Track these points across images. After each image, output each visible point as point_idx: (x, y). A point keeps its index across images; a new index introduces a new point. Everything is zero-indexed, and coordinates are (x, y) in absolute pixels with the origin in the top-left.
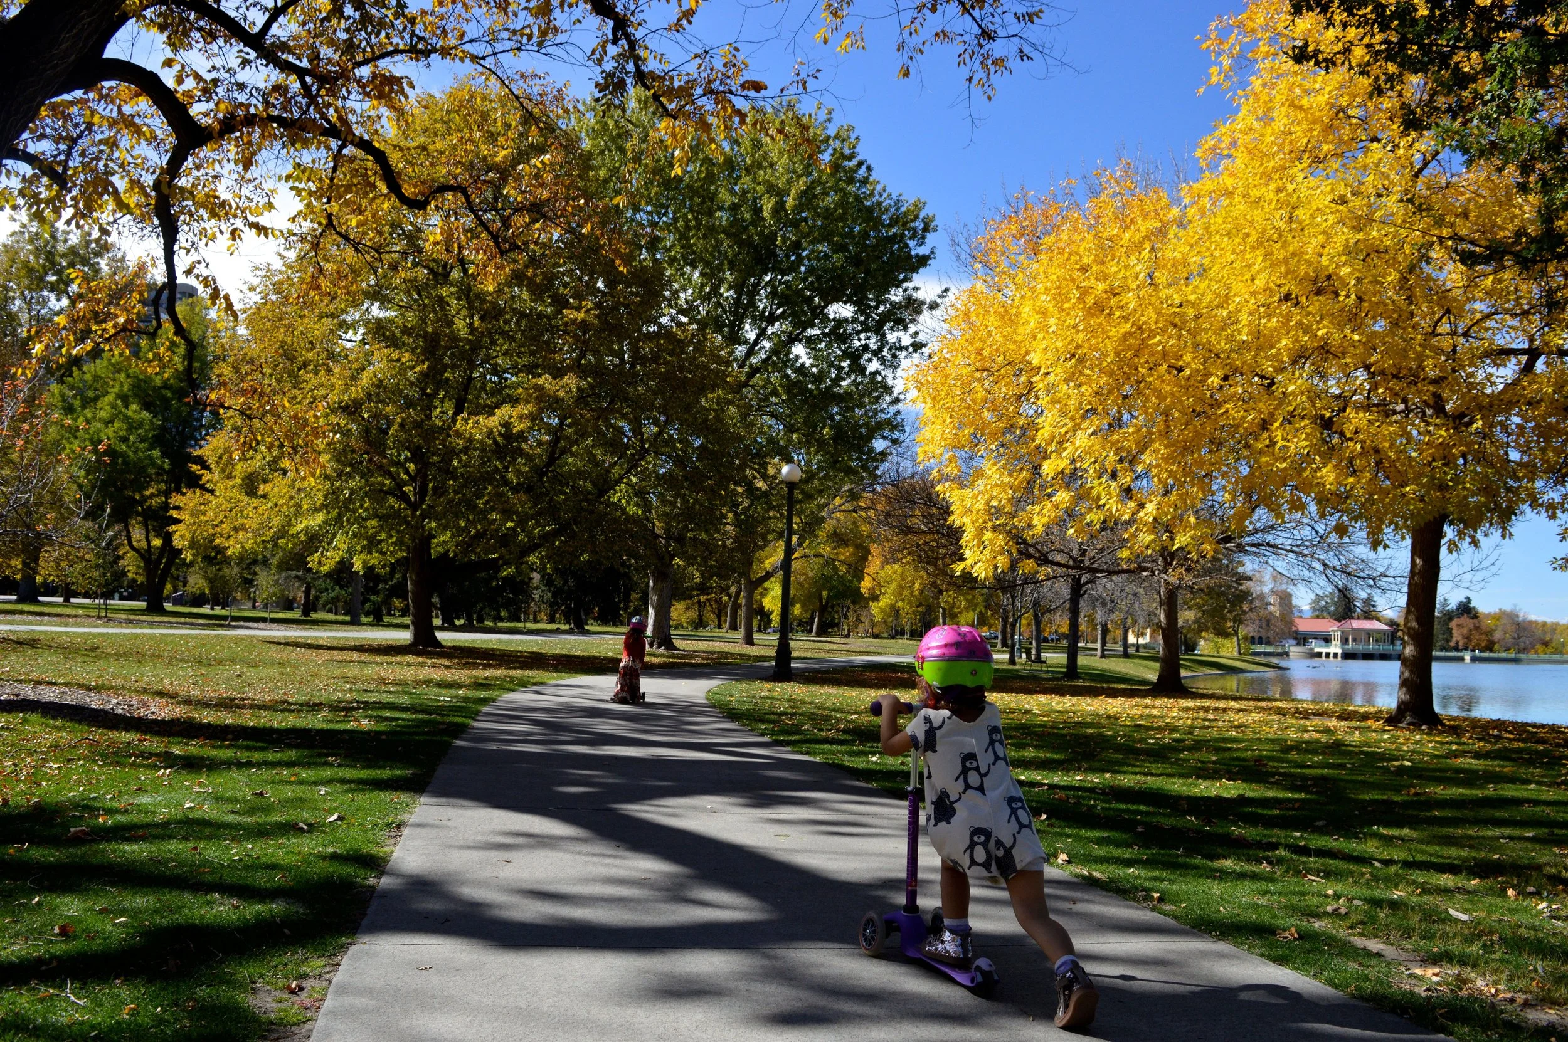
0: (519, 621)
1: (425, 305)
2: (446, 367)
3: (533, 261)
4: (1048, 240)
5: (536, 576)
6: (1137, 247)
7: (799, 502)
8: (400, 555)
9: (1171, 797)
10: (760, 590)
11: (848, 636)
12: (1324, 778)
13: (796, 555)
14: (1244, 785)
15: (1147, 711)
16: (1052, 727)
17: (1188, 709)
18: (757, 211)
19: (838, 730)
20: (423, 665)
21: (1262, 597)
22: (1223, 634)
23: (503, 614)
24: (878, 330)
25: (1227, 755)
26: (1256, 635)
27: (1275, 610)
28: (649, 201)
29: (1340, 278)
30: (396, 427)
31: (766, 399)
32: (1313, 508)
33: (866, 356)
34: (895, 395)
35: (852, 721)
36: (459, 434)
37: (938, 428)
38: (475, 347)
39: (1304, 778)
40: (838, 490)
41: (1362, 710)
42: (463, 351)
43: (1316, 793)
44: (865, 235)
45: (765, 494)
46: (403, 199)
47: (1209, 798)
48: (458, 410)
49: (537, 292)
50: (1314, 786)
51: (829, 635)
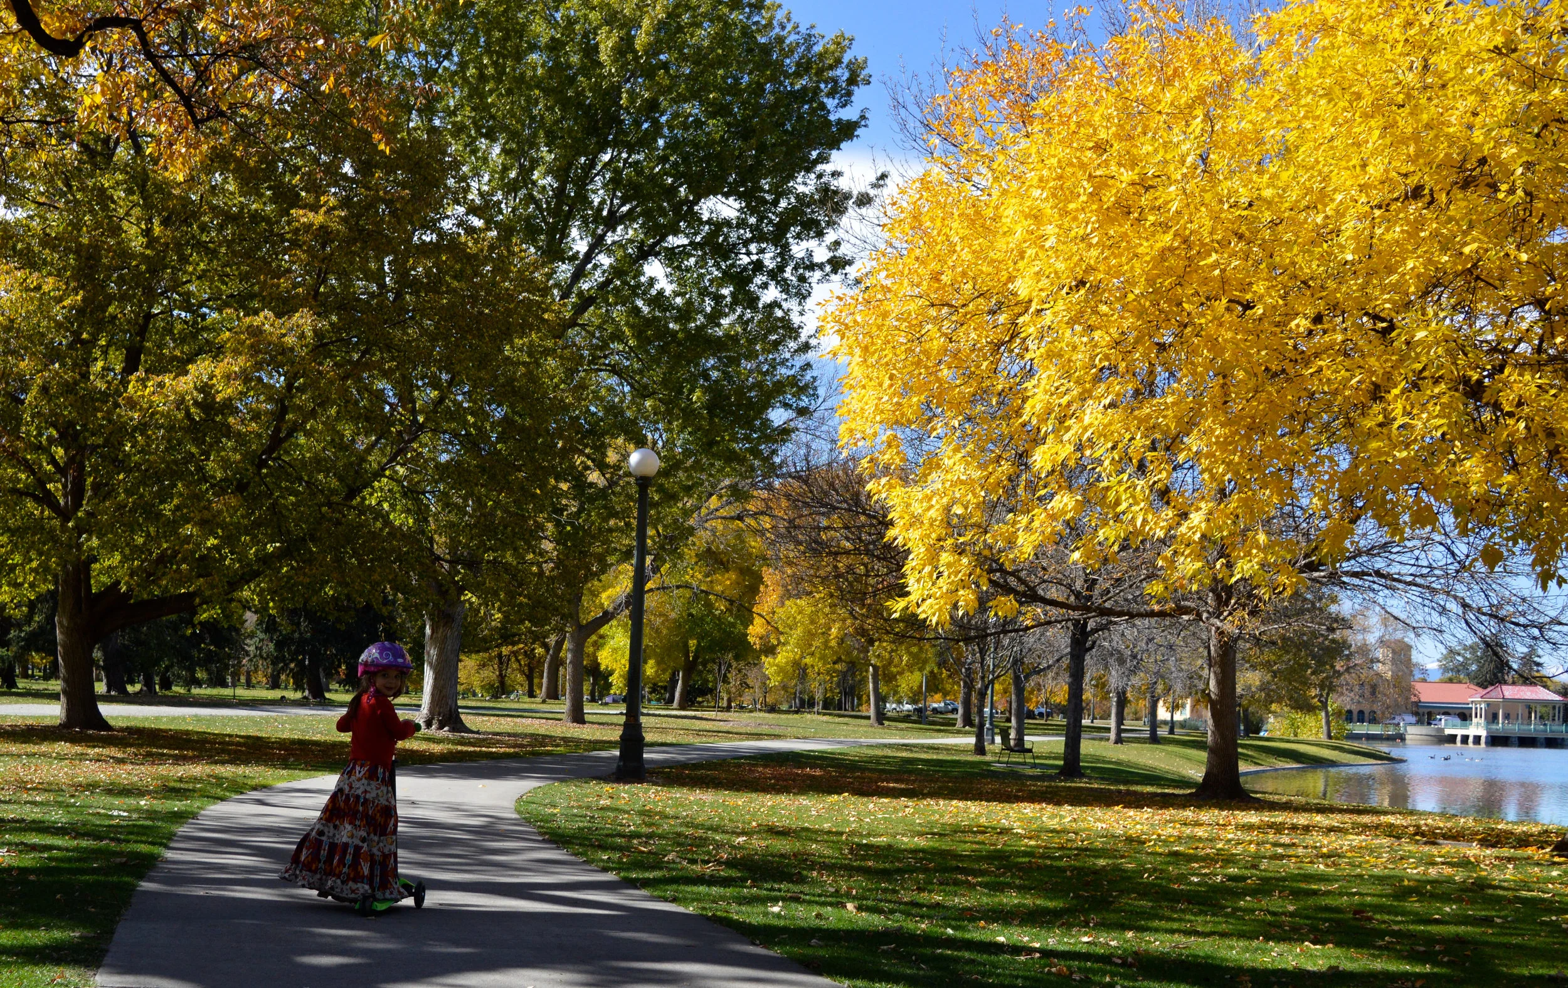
0: (224, 685)
1: (77, 202)
2: (110, 299)
3: (244, 132)
4: (1045, 102)
5: (251, 618)
6: (1184, 113)
7: (656, 505)
8: (43, 588)
9: (1228, 969)
10: (594, 637)
11: (728, 709)
12: (1460, 940)
13: (649, 585)
14: (1338, 951)
15: (1188, 831)
16: (1043, 856)
17: (1249, 828)
18: (590, 51)
19: (719, 862)
20: (82, 757)
21: (1364, 650)
22: (1303, 706)
23: (200, 675)
24: (778, 238)
25: (1311, 901)
26: (1355, 708)
27: (1385, 670)
28: (422, 34)
29: (1500, 164)
30: (34, 391)
31: (605, 346)
32: (1448, 519)
33: (759, 279)
34: (803, 338)
35: (739, 847)
36: (132, 404)
37: (871, 395)
38: (156, 266)
39: (1430, 939)
40: (714, 486)
41: (1519, 829)
42: (137, 275)
43: (1447, 965)
44: (758, 89)
45: (603, 493)
46: (44, 40)
47: (1284, 972)
48: (131, 366)
49: (249, 180)
50: (1444, 953)
51: (700, 706)
